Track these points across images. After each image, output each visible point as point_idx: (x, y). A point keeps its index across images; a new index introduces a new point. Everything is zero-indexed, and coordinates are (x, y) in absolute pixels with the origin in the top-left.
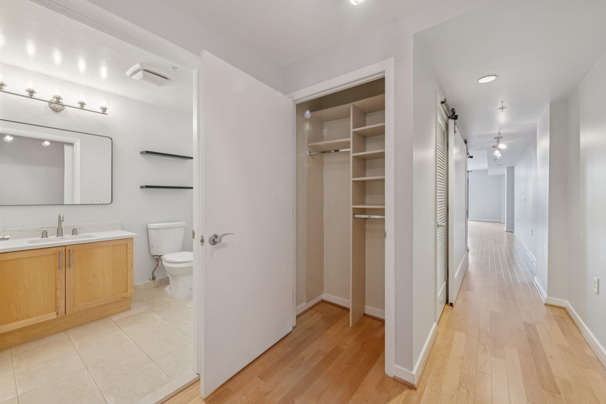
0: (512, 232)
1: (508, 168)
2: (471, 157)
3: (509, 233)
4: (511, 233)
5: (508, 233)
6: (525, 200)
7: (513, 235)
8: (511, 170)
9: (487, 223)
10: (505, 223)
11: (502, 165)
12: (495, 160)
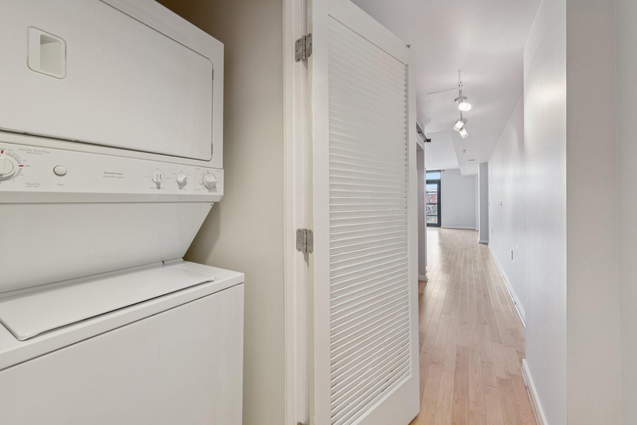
0: (487, 244)
1: (481, 165)
2: (429, 141)
3: (483, 245)
4: (484, 246)
5: (481, 245)
6: (501, 205)
7: (488, 248)
8: (484, 166)
9: (461, 231)
10: (478, 231)
11: (474, 160)
12: (464, 151)
